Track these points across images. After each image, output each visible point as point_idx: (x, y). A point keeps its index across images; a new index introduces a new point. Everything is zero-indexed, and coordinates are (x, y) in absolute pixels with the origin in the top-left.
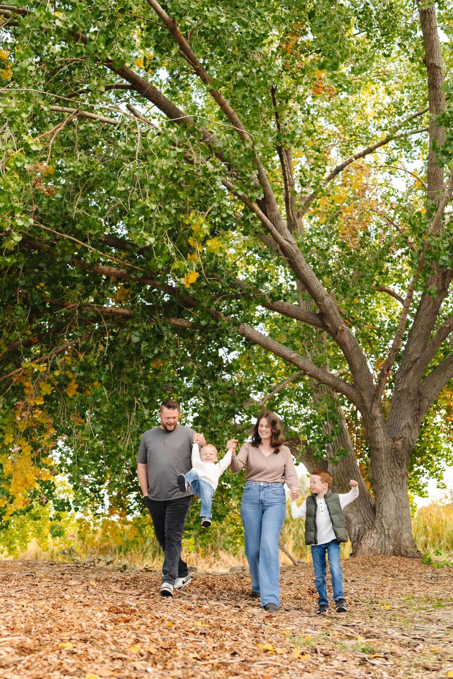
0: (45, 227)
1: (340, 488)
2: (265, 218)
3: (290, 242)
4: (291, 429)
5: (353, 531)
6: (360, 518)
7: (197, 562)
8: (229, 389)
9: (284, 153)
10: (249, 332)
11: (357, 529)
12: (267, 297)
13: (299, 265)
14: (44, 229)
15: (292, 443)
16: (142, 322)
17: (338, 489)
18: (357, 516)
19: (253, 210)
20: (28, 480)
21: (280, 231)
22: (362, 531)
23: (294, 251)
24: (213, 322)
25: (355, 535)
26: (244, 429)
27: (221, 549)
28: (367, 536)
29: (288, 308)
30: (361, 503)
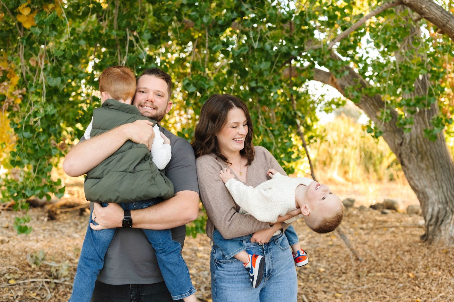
1: (420, 156)
5: (430, 210)
6: (441, 195)
8: (284, 21)
11: (436, 209)
17: (416, 157)
18: (436, 193)
22: (442, 213)
25: (432, 216)
28: (448, 221)
30: (443, 177)
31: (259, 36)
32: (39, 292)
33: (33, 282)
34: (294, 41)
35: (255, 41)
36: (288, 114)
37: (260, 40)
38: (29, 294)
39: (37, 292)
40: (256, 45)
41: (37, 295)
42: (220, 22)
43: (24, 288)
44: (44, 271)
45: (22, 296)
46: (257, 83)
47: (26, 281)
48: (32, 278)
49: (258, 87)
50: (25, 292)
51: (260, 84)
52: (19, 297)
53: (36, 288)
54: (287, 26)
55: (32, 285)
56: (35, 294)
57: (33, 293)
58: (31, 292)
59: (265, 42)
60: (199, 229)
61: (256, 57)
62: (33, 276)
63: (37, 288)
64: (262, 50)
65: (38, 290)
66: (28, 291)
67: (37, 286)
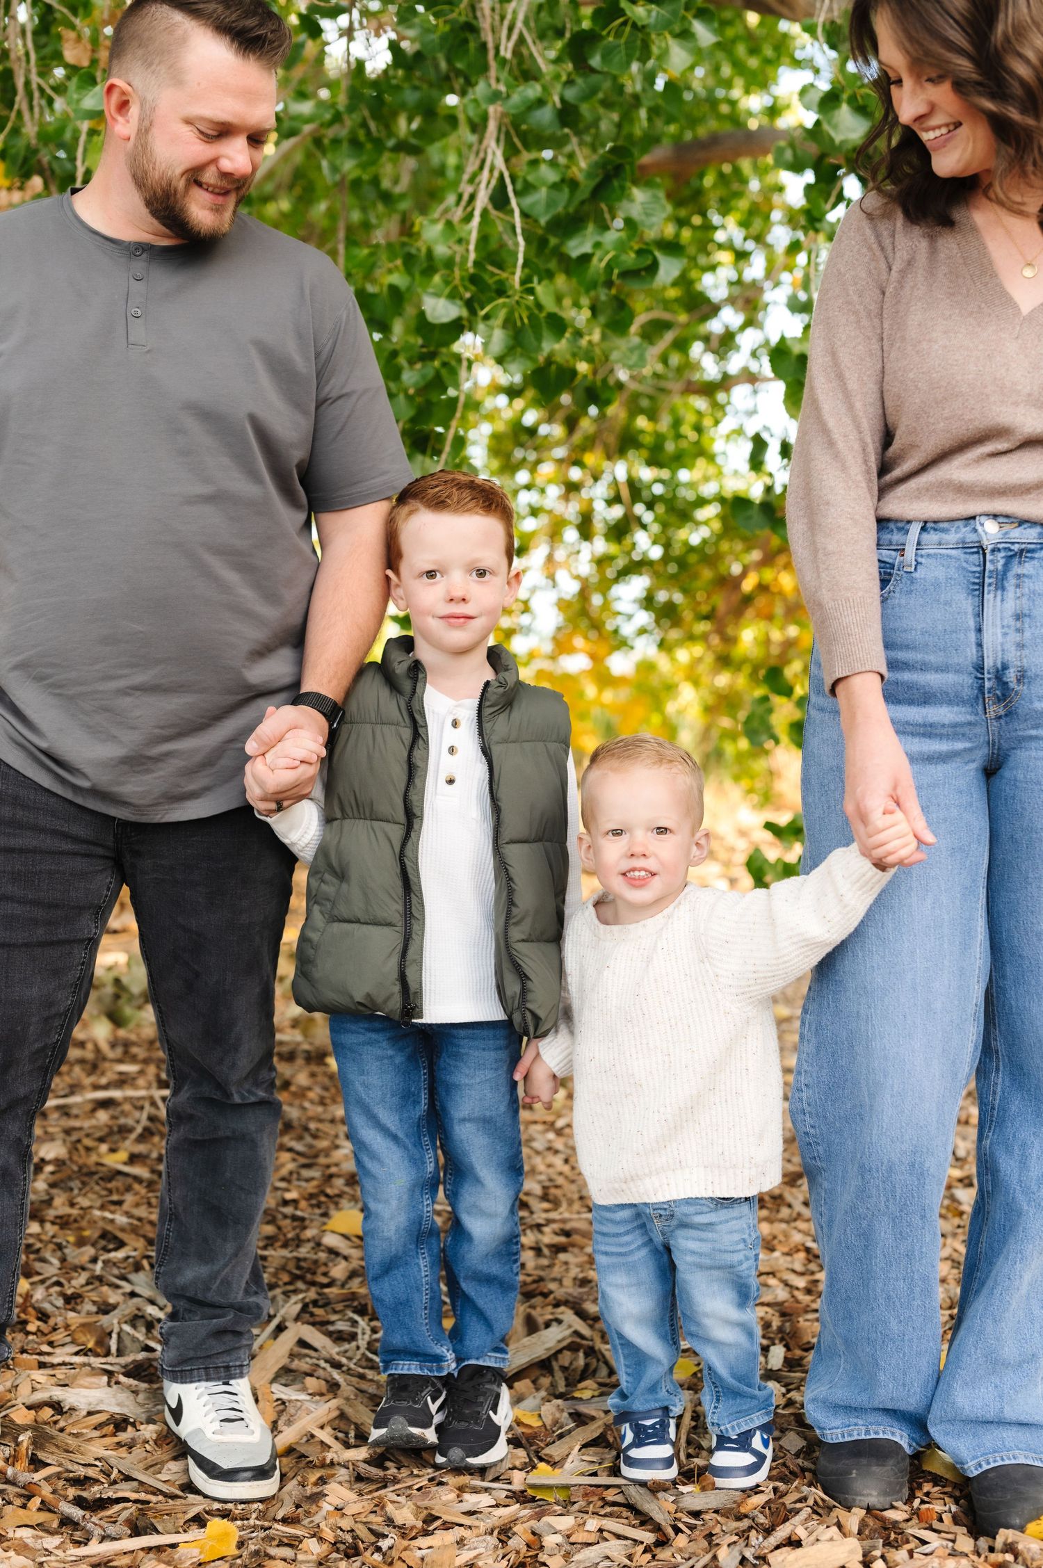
32: (141, 1148)
33: (106, 1104)
38: (94, 1158)
39: (130, 1145)
41: (133, 1159)
43: (68, 1132)
44: (146, 1061)
45: (59, 1163)
47: (76, 1099)
48: (96, 1087)
50: (74, 1147)
52: (49, 1168)
53: (124, 1131)
55: (103, 1116)
56: (122, 1155)
57: (113, 1150)
58: (104, 1148)
62: (104, 1081)
63: (130, 1130)
65: (133, 1136)
66: (88, 1142)
67: (130, 1122)
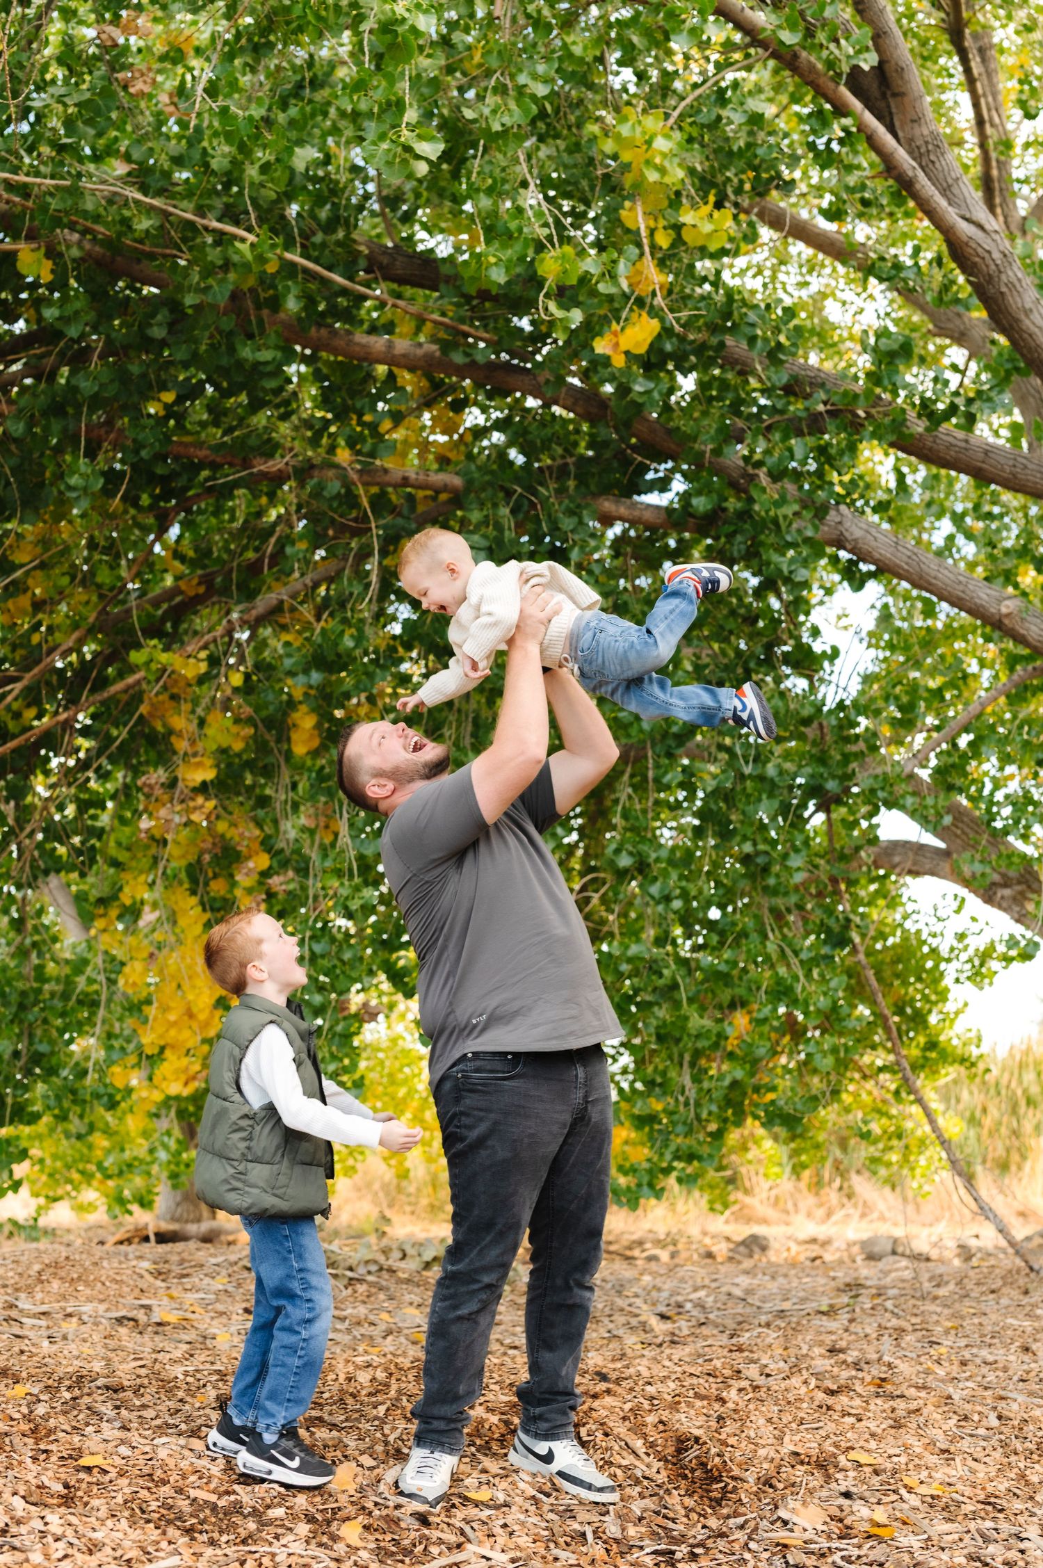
0: (139, 196)
2: (889, 139)
3: (981, 227)
4: (1008, 845)
7: (795, 1205)
8: (807, 722)
9: (968, 43)
10: (858, 533)
12: (912, 414)
13: (1013, 302)
14: (137, 202)
15: (1022, 893)
16: (495, 506)
19: (841, 110)
20: (195, 1010)
21: (946, 191)
23: (996, 255)
24: (733, 504)
26: (857, 849)
27: (858, 1172)
29: (986, 452)
31: (753, 752)
34: (830, 762)
35: (747, 763)
36: (831, 922)
37: (755, 761)
40: (747, 770)
42: (675, 729)
46: (755, 844)
49: (758, 853)
51: (761, 847)
54: (811, 732)
59: (764, 764)
60: (645, 1188)
61: (749, 790)
64: (762, 778)
